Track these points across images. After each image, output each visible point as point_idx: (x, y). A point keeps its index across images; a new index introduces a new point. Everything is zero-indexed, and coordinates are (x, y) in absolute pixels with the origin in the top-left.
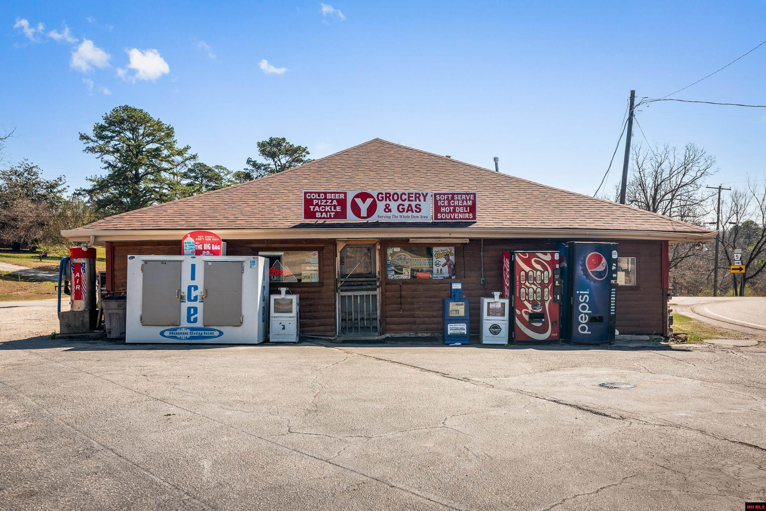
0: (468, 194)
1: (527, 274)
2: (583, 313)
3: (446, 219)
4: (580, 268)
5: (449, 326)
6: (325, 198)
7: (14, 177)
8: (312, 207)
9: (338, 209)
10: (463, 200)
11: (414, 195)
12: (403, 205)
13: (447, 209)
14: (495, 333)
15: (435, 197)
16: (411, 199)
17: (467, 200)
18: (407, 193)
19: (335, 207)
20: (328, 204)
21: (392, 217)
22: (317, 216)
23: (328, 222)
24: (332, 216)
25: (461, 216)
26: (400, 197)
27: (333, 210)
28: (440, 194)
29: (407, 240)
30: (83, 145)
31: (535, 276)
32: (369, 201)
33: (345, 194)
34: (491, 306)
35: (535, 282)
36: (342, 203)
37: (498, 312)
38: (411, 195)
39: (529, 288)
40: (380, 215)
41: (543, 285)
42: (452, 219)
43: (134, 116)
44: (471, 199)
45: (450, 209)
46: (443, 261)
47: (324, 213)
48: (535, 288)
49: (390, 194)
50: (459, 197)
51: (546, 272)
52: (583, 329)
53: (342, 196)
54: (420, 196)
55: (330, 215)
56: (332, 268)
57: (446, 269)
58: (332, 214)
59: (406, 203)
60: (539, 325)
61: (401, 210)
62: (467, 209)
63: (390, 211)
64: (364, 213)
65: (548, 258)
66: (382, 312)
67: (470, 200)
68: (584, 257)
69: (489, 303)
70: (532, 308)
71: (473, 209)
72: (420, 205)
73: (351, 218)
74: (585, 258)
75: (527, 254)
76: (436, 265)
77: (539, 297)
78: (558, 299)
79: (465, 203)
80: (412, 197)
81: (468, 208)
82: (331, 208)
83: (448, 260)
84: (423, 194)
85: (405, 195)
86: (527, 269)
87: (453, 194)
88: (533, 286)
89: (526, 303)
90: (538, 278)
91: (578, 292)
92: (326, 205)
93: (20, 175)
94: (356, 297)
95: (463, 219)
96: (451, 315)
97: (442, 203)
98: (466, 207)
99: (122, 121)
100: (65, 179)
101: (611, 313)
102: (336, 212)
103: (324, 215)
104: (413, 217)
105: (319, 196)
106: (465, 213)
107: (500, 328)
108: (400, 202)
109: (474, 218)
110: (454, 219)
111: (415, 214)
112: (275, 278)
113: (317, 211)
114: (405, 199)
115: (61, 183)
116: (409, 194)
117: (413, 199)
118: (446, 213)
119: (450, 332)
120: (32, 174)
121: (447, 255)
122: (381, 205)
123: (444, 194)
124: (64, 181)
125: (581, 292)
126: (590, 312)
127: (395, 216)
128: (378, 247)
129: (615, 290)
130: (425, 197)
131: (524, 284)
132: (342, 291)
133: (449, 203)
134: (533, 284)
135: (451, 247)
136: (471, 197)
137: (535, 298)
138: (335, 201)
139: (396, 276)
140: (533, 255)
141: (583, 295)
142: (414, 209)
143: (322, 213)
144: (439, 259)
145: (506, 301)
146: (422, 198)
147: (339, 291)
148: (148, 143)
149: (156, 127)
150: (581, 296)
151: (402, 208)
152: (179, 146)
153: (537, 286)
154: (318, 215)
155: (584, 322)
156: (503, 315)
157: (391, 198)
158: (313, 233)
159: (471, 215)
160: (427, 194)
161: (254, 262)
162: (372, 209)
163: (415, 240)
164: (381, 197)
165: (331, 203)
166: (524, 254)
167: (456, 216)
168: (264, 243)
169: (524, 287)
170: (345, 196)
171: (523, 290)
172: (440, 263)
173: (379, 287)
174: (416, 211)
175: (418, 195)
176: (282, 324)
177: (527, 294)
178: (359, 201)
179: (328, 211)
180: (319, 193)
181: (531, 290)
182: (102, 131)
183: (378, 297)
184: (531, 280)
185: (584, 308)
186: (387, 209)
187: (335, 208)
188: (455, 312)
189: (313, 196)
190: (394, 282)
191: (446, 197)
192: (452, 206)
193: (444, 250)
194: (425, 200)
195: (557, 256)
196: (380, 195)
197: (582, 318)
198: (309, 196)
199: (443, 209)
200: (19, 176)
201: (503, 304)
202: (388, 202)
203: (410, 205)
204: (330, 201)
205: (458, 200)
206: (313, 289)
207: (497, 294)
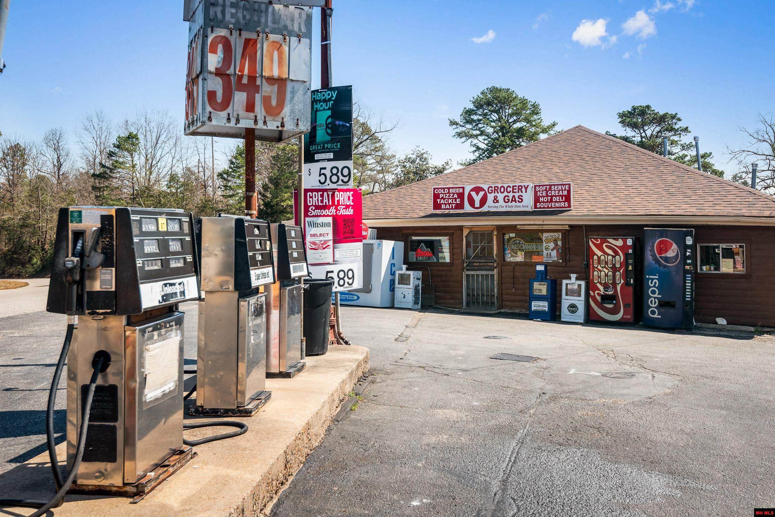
0: (564, 185)
1: (599, 258)
2: (652, 297)
3: (544, 208)
4: (649, 253)
5: (533, 303)
6: (449, 193)
7: (408, 165)
8: (439, 200)
9: (458, 201)
10: (559, 191)
11: (517, 188)
12: (508, 196)
13: (545, 199)
14: (573, 312)
15: (535, 189)
16: (515, 191)
17: (562, 190)
18: (511, 185)
19: (456, 199)
20: (450, 197)
21: (499, 207)
22: (442, 208)
23: (452, 212)
24: (454, 208)
25: (557, 205)
26: (506, 190)
27: (454, 202)
28: (539, 186)
29: (516, 225)
30: (453, 130)
31: (606, 260)
32: (481, 194)
33: (463, 188)
34: (569, 286)
35: (606, 266)
36: (461, 196)
37: (575, 293)
38: (514, 188)
39: (601, 271)
40: (490, 206)
41: (614, 269)
42: (550, 208)
43: (499, 97)
44: (567, 189)
45: (548, 199)
46: (552, 245)
47: (448, 205)
48: (606, 271)
49: (498, 187)
50: (556, 188)
51: (617, 257)
52: (653, 312)
53: (461, 190)
54: (522, 188)
55: (452, 206)
56: (459, 250)
57: (554, 253)
58: (454, 205)
59: (511, 195)
60: (611, 306)
61: (507, 201)
62: (562, 199)
63: (498, 201)
64: (477, 204)
65: (620, 243)
66: (498, 290)
67: (565, 190)
68: (652, 243)
69: (567, 284)
70: (605, 291)
71: (568, 198)
72: (522, 196)
73: (468, 208)
74: (654, 243)
75: (599, 239)
76: (546, 249)
77: (610, 280)
78: (632, 282)
79: (561, 193)
80: (516, 189)
81: (564, 197)
82: (452, 201)
83: (556, 245)
84: (524, 186)
85: (510, 187)
86: (599, 253)
87: (551, 186)
88: (605, 270)
89: (598, 285)
90: (609, 262)
91: (647, 277)
92: (449, 198)
93: (413, 162)
94: (478, 275)
95: (559, 208)
96: (535, 293)
97: (541, 193)
98: (562, 196)
99: (489, 104)
100: (451, 163)
101: (687, 299)
102: (456, 204)
103: (448, 206)
104: (516, 206)
105: (444, 191)
106: (561, 202)
107: (577, 308)
108: (506, 194)
109: (569, 206)
110: (551, 207)
111: (518, 204)
112: (420, 258)
113: (442, 204)
114: (510, 191)
115: (447, 167)
116: (513, 186)
117: (517, 191)
118: (544, 202)
119: (533, 308)
120: (423, 160)
121: (555, 240)
122: (490, 197)
123: (543, 186)
124: (450, 165)
125: (650, 277)
126: (660, 296)
127: (502, 207)
128: (495, 233)
129: (690, 276)
130: (526, 189)
131: (597, 268)
132: (467, 270)
133: (547, 193)
134: (605, 267)
135: (559, 233)
136: (566, 187)
137: (607, 281)
138: (456, 194)
139: (512, 258)
140: (604, 241)
141: (653, 279)
142: (517, 199)
143: (446, 204)
144: (548, 244)
145: (583, 283)
146: (524, 190)
147: (465, 270)
148: (515, 122)
149: (519, 106)
150: (650, 281)
151: (507, 199)
152: (546, 123)
153: (608, 270)
154: (443, 206)
155: (653, 306)
156: (579, 295)
157: (499, 190)
158: (442, 221)
159: (566, 203)
160: (528, 186)
161: (380, 244)
162: (483, 201)
163: (521, 226)
164: (491, 190)
165: (453, 196)
166: (596, 239)
167: (553, 205)
168: (410, 230)
169: (597, 270)
170: (463, 190)
171: (596, 273)
172: (549, 248)
173: (496, 267)
174: (519, 201)
175: (520, 188)
176: (403, 294)
177: (599, 277)
178: (473, 194)
179: (451, 203)
180: (444, 189)
181: (603, 273)
182: (470, 115)
183: (495, 277)
184: (602, 264)
185: (653, 292)
186: (496, 200)
187: (456, 201)
188: (538, 291)
189: (440, 191)
190: (510, 263)
191: (544, 188)
192: (549, 196)
193: (553, 236)
194: (526, 192)
195: (630, 242)
196: (490, 189)
197: (652, 301)
198: (437, 191)
199: (541, 199)
200: (411, 162)
201: (580, 286)
202: (496, 194)
203: (514, 196)
204: (452, 195)
205: (555, 190)
206: (445, 268)
207: (573, 276)
